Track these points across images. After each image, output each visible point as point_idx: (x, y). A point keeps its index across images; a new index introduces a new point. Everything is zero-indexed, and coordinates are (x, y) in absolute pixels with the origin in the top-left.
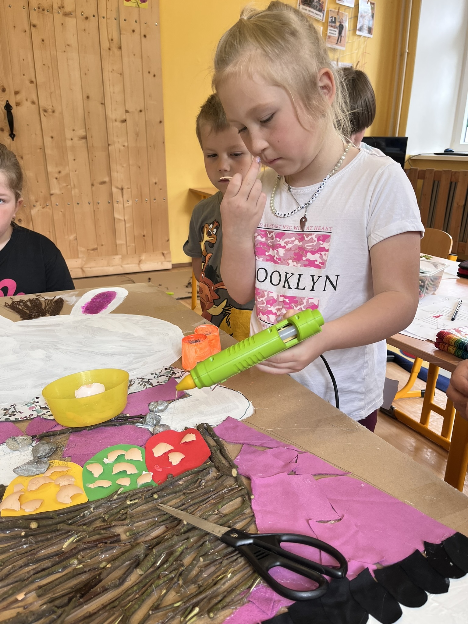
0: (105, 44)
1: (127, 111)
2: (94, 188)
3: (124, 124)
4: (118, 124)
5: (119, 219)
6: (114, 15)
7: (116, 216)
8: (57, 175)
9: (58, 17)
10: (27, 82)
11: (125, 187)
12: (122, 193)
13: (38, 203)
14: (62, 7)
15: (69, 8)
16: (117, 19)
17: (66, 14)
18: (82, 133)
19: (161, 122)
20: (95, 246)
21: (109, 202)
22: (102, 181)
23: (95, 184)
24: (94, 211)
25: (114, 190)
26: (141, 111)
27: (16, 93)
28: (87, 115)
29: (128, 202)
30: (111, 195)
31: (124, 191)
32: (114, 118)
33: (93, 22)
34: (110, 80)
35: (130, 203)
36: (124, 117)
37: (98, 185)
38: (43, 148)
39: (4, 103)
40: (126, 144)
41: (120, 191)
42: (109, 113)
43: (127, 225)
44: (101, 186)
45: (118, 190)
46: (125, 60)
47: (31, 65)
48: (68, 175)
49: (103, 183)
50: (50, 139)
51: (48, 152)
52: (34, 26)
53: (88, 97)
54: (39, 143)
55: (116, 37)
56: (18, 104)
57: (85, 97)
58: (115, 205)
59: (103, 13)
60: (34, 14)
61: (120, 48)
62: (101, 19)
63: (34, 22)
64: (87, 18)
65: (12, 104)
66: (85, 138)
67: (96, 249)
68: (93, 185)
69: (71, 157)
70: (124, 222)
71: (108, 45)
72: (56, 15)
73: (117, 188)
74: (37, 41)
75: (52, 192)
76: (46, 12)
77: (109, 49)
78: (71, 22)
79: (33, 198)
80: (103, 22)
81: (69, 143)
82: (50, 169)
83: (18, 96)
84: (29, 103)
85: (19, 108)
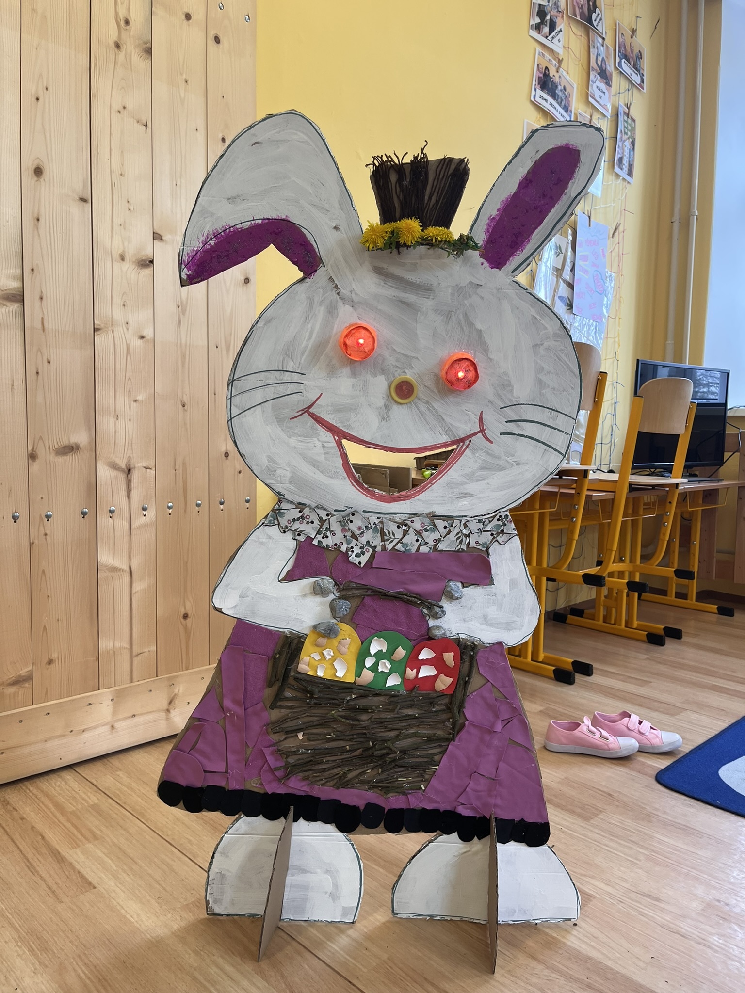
0: (106, 30)
1: (156, 236)
2: (36, 467)
3: (147, 271)
4: (128, 268)
5: (114, 569)
7: (105, 558)
11: (139, 464)
12: (129, 482)
19: (247, 280)
20: (24, 671)
21: (84, 514)
22: (65, 442)
23: (41, 452)
24: (31, 544)
25: (104, 473)
28: (29, 225)
29: (144, 513)
30: (92, 488)
31: (136, 476)
32: (117, 246)
34: (111, 135)
35: (151, 514)
36: (148, 252)
37: (52, 457)
40: (148, 332)
41: (122, 477)
42: (103, 230)
43: (138, 586)
44: (60, 459)
45: (114, 473)
46: (161, 89)
49: (71, 449)
53: (38, 171)
55: (137, 16)
58: (104, 521)
61: (149, 51)
66: (17, 297)
67: (29, 678)
68: (32, 456)
70: (126, 578)
71: (112, 34)
73: (114, 466)
77: (118, 46)
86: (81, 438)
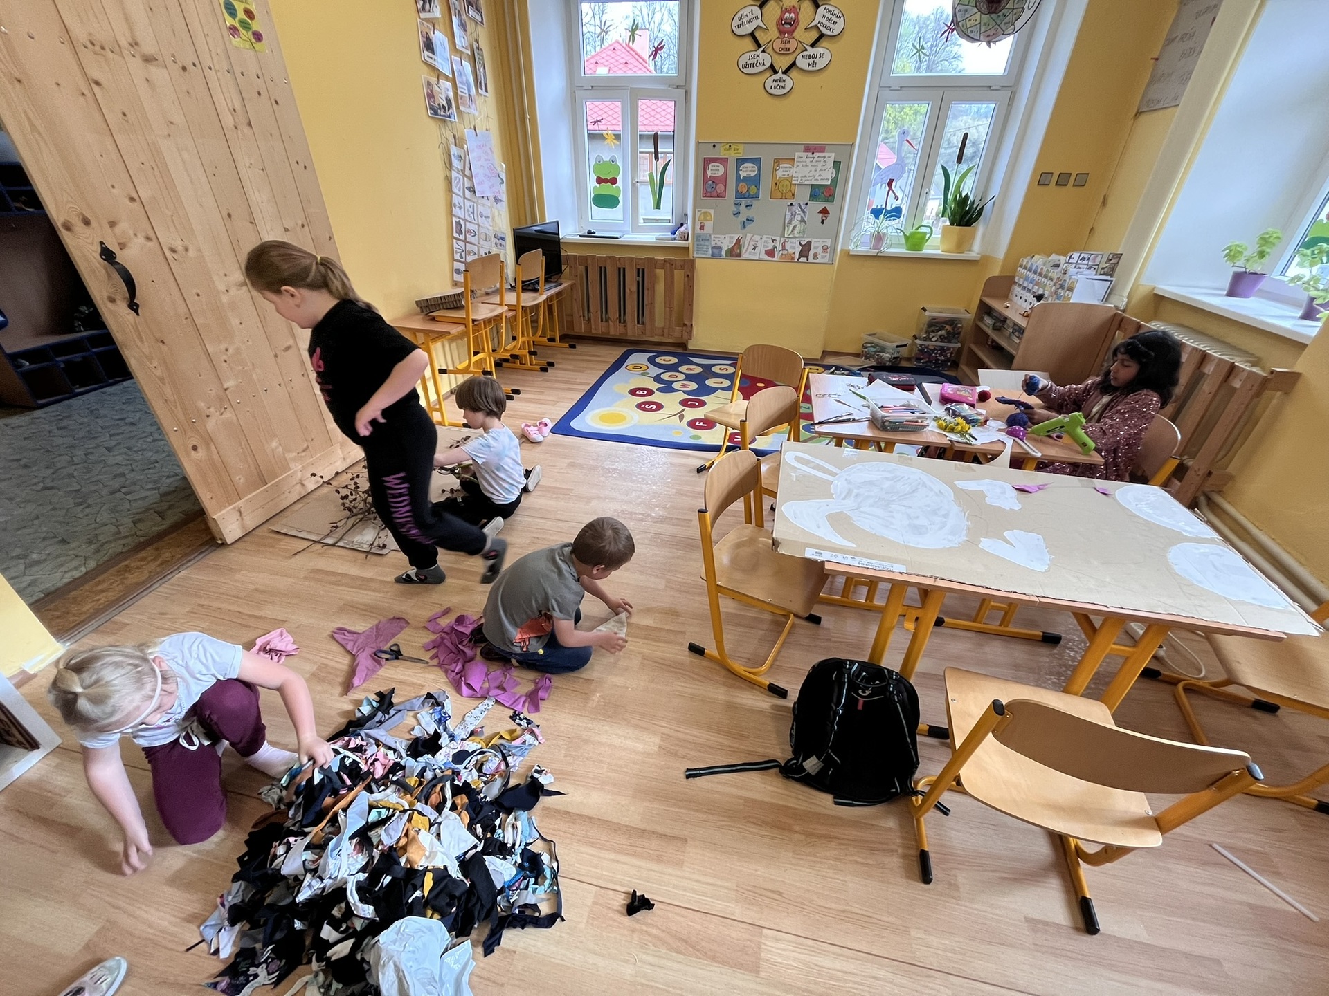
0: (227, 119)
1: (286, 230)
2: (278, 360)
6: (225, 64)
8: (225, 357)
9: (135, 64)
10: (125, 201)
13: (212, 410)
14: (135, 44)
15: (148, 47)
16: (231, 71)
17: (147, 60)
19: (330, 238)
20: (305, 446)
21: (303, 375)
22: (285, 346)
23: (278, 353)
24: (289, 394)
26: (303, 226)
27: (112, 224)
28: (236, 245)
33: (196, 76)
34: (250, 181)
37: (283, 353)
38: (190, 317)
39: (98, 248)
44: (286, 353)
46: (262, 144)
47: (120, 166)
48: (238, 351)
49: (288, 348)
50: (195, 297)
51: (200, 322)
52: (97, 83)
53: (229, 215)
54: (182, 310)
55: (237, 105)
56: (122, 246)
57: (225, 214)
59: (205, 59)
60: (86, 55)
61: (250, 125)
62: (207, 71)
63: (94, 74)
64: (184, 68)
65: (113, 247)
67: (308, 447)
68: (276, 356)
69: (235, 322)
71: (231, 123)
72: (129, 59)
75: (225, 386)
76: (108, 52)
77: (236, 128)
78: (160, 76)
79: (202, 406)
80: (212, 76)
81: (225, 299)
82: (211, 348)
83: (117, 230)
84: (141, 240)
85: (126, 252)
86: (291, 342)
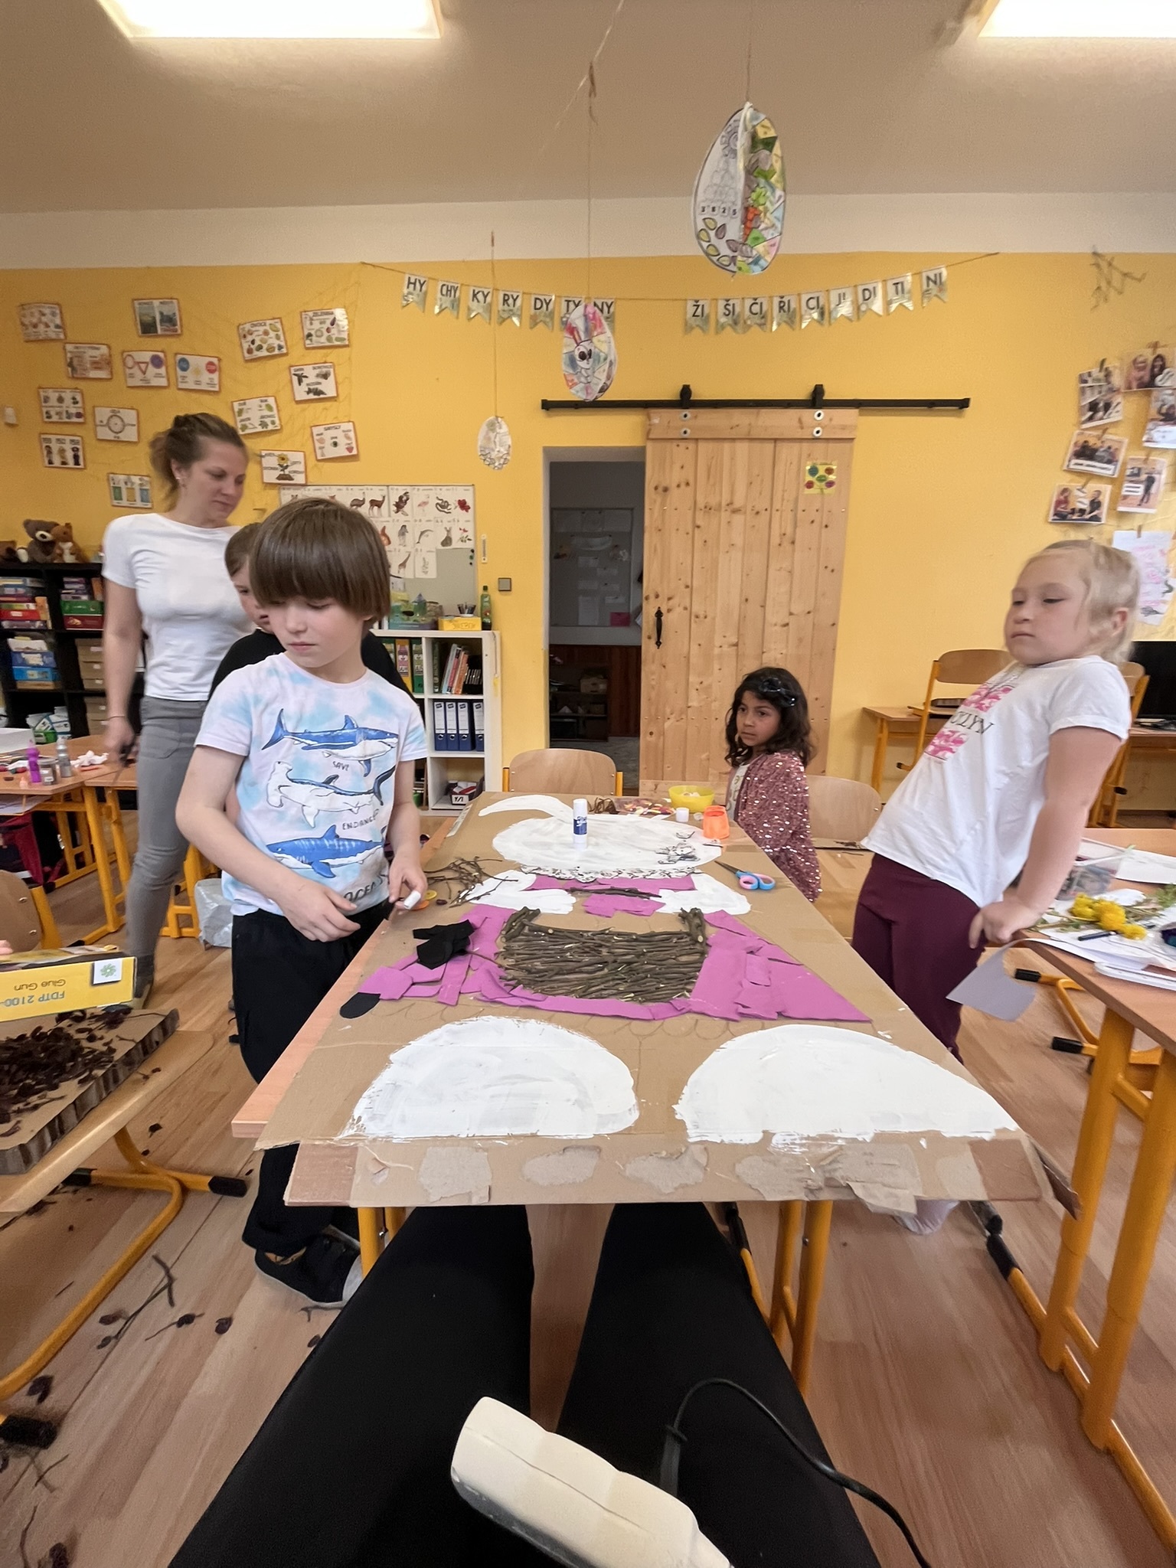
0: (775, 540)
1: (791, 614)
3: (786, 628)
4: (777, 628)
6: (791, 506)
8: (698, 687)
9: (725, 515)
10: (683, 587)
13: (673, 716)
14: (731, 503)
15: (737, 504)
16: (794, 510)
17: (735, 511)
18: (735, 640)
19: (834, 624)
26: (809, 613)
27: (669, 599)
28: (742, 618)
32: (774, 620)
33: (765, 516)
34: (775, 579)
36: (786, 621)
38: (688, 658)
39: (655, 610)
40: (784, 652)
42: (769, 617)
46: (797, 555)
47: (689, 569)
48: (710, 686)
50: (697, 646)
51: (693, 660)
52: (698, 527)
53: (747, 600)
54: (685, 650)
55: (789, 531)
56: (669, 611)
57: (744, 599)
59: (777, 505)
60: (699, 515)
61: (793, 543)
62: (774, 512)
63: (698, 523)
64: (758, 513)
65: (664, 610)
66: (736, 645)
69: (716, 667)
71: (778, 541)
72: (723, 514)
74: (698, 543)
75: (690, 705)
76: (712, 510)
77: (780, 545)
78: (738, 519)
79: (668, 710)
80: (776, 516)
81: (717, 651)
82: (691, 679)
83: (671, 602)
84: (681, 608)
85: (670, 614)
